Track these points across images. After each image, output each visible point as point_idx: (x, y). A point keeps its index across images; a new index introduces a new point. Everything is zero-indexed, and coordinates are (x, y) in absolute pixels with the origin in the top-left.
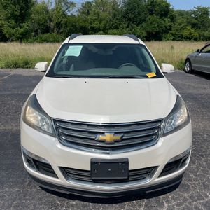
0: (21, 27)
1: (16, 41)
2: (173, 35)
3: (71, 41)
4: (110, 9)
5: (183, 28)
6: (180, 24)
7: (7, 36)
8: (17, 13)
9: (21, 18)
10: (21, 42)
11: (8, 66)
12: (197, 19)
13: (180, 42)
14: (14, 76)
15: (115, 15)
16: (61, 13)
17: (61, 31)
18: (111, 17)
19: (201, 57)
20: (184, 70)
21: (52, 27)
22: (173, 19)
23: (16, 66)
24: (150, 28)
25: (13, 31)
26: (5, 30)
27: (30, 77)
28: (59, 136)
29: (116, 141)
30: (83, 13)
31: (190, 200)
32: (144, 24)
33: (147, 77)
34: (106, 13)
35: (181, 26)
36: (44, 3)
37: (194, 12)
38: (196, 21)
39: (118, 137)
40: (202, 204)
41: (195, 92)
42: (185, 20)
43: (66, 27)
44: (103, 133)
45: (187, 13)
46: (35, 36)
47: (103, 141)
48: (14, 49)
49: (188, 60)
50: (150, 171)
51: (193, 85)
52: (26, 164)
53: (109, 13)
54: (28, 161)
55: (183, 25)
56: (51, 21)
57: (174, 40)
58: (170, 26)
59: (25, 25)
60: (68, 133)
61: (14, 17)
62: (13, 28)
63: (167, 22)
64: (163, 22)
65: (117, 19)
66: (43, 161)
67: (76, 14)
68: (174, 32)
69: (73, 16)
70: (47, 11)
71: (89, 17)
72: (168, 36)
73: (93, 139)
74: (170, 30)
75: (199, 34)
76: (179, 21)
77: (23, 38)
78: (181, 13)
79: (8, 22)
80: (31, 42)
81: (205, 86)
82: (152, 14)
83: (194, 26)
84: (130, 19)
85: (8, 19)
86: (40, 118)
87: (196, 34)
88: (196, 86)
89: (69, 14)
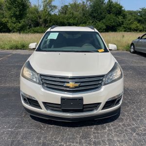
0: (20, 23)
1: (16, 32)
2: (124, 28)
3: (52, 30)
4: (81, 10)
5: (132, 23)
6: (129, 20)
7: (11, 28)
8: (18, 13)
9: (20, 16)
10: (20, 33)
11: (11, 48)
12: (141, 16)
13: (129, 33)
14: (15, 54)
15: (84, 14)
16: (47, 13)
17: (47, 25)
18: (81, 16)
19: (141, 42)
20: (130, 51)
21: (41, 23)
22: (124, 16)
23: (17, 48)
24: (108, 23)
25: (14, 25)
26: (9, 25)
27: (26, 55)
28: (43, 84)
29: (76, 87)
30: (62, 13)
31: (123, 127)
32: (104, 20)
33: (98, 52)
34: (78, 13)
35: (130, 21)
36: (35, 6)
37: (140, 12)
38: (141, 18)
39: (77, 85)
40: (130, 128)
41: (136, 65)
42: (133, 17)
43: (50, 22)
44: (69, 82)
45: (135, 12)
46: (29, 29)
47: (68, 87)
48: (15, 37)
49: (132, 44)
50: (96, 105)
51: (135, 60)
52: (23, 102)
53: (80, 13)
54: (25, 100)
55: (132, 20)
56: (40, 18)
57: (125, 31)
58: (123, 22)
59: (22, 21)
60: (48, 82)
61: (15, 16)
62: (15, 23)
63: (120, 18)
64: (117, 19)
65: (86, 17)
66: (33, 99)
67: (57, 14)
68: (125, 26)
69: (55, 15)
70: (38, 12)
71: (67, 15)
72: (121, 28)
73: (63, 86)
74: (123, 24)
75: (143, 27)
76: (129, 18)
77: (21, 30)
78: (131, 13)
79: (11, 19)
80: (26, 33)
81: (143, 62)
82: (109, 13)
83: (139, 21)
84: (94, 17)
85: (11, 17)
86: (31, 74)
87: (141, 27)
88: (137, 61)
89: (53, 14)
